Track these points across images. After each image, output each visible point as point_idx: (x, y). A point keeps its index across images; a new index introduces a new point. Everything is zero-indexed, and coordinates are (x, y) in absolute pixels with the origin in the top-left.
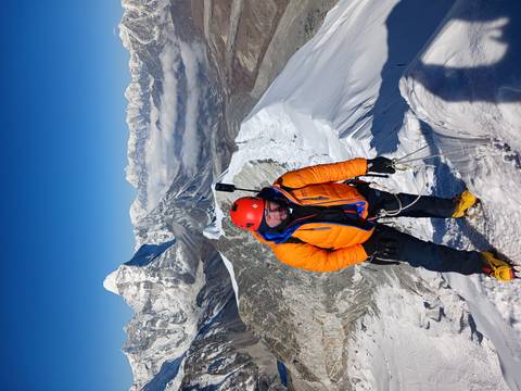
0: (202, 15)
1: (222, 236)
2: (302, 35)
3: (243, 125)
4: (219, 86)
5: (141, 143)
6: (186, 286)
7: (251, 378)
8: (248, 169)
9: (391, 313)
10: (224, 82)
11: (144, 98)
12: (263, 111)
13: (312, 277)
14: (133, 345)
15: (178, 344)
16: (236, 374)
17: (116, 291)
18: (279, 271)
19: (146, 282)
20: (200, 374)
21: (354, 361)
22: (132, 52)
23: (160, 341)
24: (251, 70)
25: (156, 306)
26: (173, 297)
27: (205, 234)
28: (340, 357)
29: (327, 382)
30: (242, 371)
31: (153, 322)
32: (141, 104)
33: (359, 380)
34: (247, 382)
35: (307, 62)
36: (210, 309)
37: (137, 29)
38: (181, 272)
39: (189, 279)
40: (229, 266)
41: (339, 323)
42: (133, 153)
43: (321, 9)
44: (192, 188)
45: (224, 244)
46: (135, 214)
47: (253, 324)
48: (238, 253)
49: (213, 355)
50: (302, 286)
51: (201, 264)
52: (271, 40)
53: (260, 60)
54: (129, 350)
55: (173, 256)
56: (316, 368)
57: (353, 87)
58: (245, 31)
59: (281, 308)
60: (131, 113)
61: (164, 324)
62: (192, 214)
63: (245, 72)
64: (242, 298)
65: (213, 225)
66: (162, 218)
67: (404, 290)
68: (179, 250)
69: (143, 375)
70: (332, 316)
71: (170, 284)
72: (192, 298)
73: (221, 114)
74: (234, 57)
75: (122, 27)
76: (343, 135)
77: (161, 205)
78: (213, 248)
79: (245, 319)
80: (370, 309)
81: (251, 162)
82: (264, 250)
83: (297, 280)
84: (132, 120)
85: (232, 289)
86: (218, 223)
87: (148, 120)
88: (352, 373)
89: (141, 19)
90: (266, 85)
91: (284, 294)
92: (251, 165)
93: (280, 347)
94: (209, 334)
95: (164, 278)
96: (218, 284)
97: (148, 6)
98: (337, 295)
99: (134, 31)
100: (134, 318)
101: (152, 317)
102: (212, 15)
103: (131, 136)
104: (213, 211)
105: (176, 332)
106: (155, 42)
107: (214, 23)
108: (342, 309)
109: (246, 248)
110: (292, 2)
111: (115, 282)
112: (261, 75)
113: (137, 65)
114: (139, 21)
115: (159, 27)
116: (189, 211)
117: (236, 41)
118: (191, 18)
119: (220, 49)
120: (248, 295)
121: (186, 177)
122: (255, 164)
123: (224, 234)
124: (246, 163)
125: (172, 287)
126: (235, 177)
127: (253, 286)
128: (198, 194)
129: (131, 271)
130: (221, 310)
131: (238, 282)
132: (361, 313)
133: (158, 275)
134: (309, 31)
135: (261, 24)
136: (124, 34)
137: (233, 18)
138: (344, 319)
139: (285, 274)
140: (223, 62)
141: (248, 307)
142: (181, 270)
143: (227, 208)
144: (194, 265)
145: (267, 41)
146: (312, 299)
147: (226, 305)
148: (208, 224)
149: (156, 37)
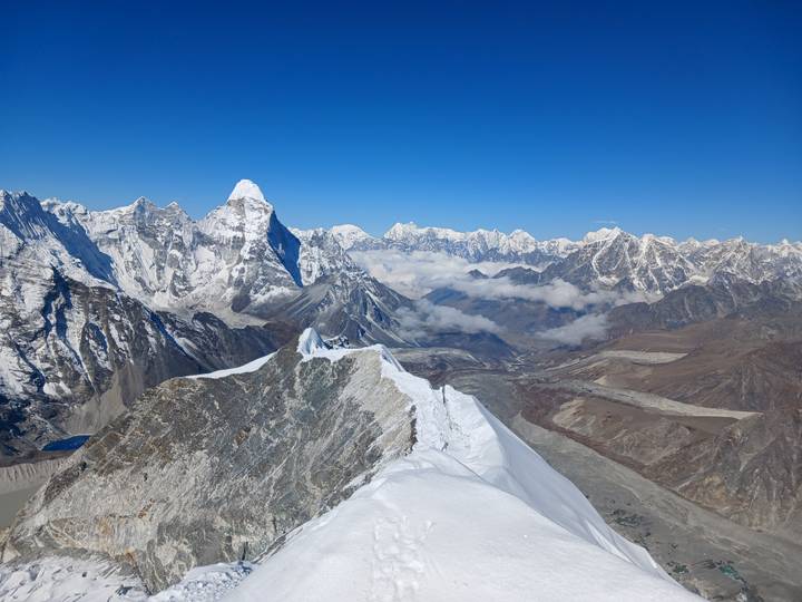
0: (636, 349)
1: (302, 357)
2: (609, 505)
3: (470, 399)
4: (529, 367)
5: (451, 248)
6: (229, 299)
7: (68, 391)
8: (402, 406)
10: (537, 375)
11: (513, 256)
12: (492, 433)
13: (220, 503)
14: (147, 214)
15: (139, 280)
16: (77, 368)
17: (234, 196)
18: (235, 446)
19: (243, 240)
20: (87, 311)
21: (70, 569)
22: (581, 244)
23: (148, 254)
24: (556, 419)
25: (205, 253)
26: (215, 277)
27: (308, 331)
28: (79, 544)
29: (40, 520)
30: (82, 379)
31: (180, 246)
32: (504, 252)
33: (33, 577)
34: (62, 384)
35: (566, 509)
36: (188, 332)
37: (613, 253)
38: (252, 292)
39: (240, 304)
40: (254, 366)
41: (137, 545)
42: (434, 235)
43: (652, 538)
44: (379, 315)
45: (289, 359)
46: (346, 233)
47: (155, 399)
48: (274, 381)
49: (114, 333)
50: (207, 484)
51: (261, 323)
52: (601, 453)
53: (570, 434)
54: (141, 208)
55: (278, 282)
56: (67, 500)
58: (617, 414)
59: (175, 447)
60: (491, 237)
61: (174, 262)
62: (339, 313)
63: (551, 409)
64: (200, 384)
65: (320, 344)
66: (338, 270)
68: (287, 291)
69: (98, 224)
70: (151, 534)
71: (236, 275)
72: (210, 307)
73: (488, 366)
74: (573, 393)
75: (616, 232)
77: (357, 269)
78: (284, 342)
79: (165, 387)
81: (413, 409)
82: (273, 423)
83: (218, 476)
84: (481, 237)
85: (216, 369)
86: (323, 353)
87: (480, 258)
88: (49, 564)
89: (628, 259)
90: (531, 441)
91: (198, 453)
92: (408, 408)
93: (112, 441)
94: (149, 329)
95: (246, 267)
96: (227, 348)
97: (647, 271)
98: (185, 543)
99: (611, 249)
100: (189, 219)
101: (187, 245)
102: (636, 364)
103: (459, 234)
104: (342, 345)
105: (159, 278)
106: (596, 277)
107: (625, 365)
108: (161, 553)
109: (279, 395)
110: (662, 490)
111: (247, 196)
112: (548, 435)
113: (561, 249)
114: (625, 257)
115: (618, 285)
116: (345, 310)
117: (599, 397)
118: (631, 331)
119: (586, 372)
120: (204, 395)
121: (395, 307)
122: (410, 416)
123: (304, 360)
124: (412, 401)
125: (231, 277)
126: (392, 381)
127: (216, 403)
128: (370, 324)
129: (262, 220)
130: (185, 349)
131: (226, 379)
132: (151, 586)
133: (251, 259)
134: (615, 517)
135: (625, 439)
136: (606, 235)
137: (632, 396)
138: (144, 555)
139: (230, 457)
140: (568, 376)
141: (183, 393)
142: (256, 292)
143: (345, 367)
144: (261, 312)
145: (598, 448)
146: (184, 500)
147: (192, 359)
148: (323, 337)
149: (603, 279)
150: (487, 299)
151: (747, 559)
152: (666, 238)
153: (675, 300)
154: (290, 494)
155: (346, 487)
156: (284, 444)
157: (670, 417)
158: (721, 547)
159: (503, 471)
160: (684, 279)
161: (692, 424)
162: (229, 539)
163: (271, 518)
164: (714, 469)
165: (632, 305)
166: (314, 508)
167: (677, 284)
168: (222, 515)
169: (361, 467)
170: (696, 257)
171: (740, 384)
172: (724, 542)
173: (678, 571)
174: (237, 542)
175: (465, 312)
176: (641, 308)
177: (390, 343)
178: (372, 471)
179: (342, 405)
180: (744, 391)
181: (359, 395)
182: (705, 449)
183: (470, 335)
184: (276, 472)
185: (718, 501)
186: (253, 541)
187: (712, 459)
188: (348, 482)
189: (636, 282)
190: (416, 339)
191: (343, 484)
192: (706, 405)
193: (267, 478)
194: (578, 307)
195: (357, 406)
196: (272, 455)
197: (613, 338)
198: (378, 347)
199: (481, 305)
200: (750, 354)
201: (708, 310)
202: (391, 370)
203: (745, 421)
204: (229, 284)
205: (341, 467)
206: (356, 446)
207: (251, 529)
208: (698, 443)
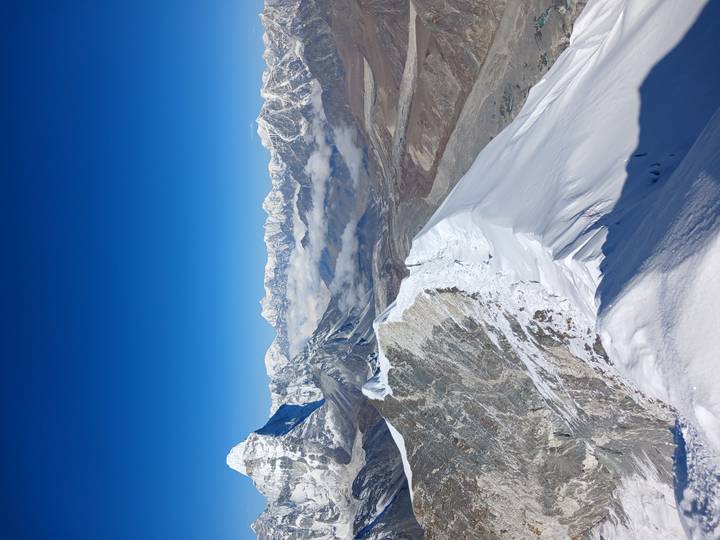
0: (362, 101)
1: (389, 395)
2: (496, 120)
3: (415, 242)
4: (383, 192)
5: (282, 266)
6: (339, 468)
8: (425, 301)
9: (646, 521)
10: (390, 186)
11: (287, 210)
12: (443, 222)
13: (522, 461)
17: (242, 470)
18: (471, 450)
19: (284, 458)
22: (273, 152)
24: (427, 168)
25: (297, 494)
26: (320, 482)
27: (365, 392)
31: (292, 517)
32: (283, 218)
35: (504, 155)
36: (371, 503)
37: (278, 123)
38: (331, 447)
39: (343, 457)
40: (399, 439)
41: (564, 533)
42: (271, 281)
43: (521, 83)
44: (347, 327)
45: (391, 407)
46: (273, 362)
48: (411, 420)
50: (506, 473)
51: (359, 436)
52: (454, 128)
53: (439, 155)
55: (321, 423)
57: (571, 188)
58: (420, 116)
59: (476, 506)
60: (271, 230)
61: (307, 522)
62: (346, 363)
63: (418, 172)
64: (419, 488)
65: (375, 380)
66: (307, 367)
67: (665, 486)
68: (329, 414)
70: (553, 522)
71: (316, 463)
72: (347, 485)
73: (386, 228)
74: (403, 154)
75: (261, 121)
76: (559, 255)
77: (305, 350)
78: (376, 413)
79: (422, 520)
80: (612, 512)
81: (428, 291)
82: (449, 418)
83: (499, 464)
84: (271, 238)
85: (403, 474)
86: (383, 376)
87: (290, 239)
89: (284, 110)
90: (447, 188)
91: (479, 484)
92: (428, 296)
95: (308, 454)
96: (383, 466)
97: (294, 94)
98: (559, 490)
99: (276, 125)
100: (266, 511)
101: (290, 510)
102: (375, 101)
103: (270, 259)
104: (376, 359)
105: (323, 534)
106: (302, 138)
107: (377, 110)
108: (569, 512)
109: (423, 414)
110: (481, 77)
111: (242, 458)
112: (441, 174)
113: (278, 168)
114: (281, 113)
115: (307, 119)
116: (344, 358)
117: (406, 132)
118: (347, 106)
119: (385, 143)
120: (427, 484)
121: (338, 312)
122: (434, 294)
123: (391, 393)
124: (420, 294)
125: (319, 467)
126: (405, 312)
127: (434, 471)
128: (355, 334)
129: (264, 442)
130: (387, 504)
131: (412, 464)
132: (598, 519)
133: (301, 449)
134: (507, 114)
135: (440, 108)
136: (264, 130)
137: (403, 103)
138: (573, 527)
139: (481, 455)
140: (389, 160)
141: (427, 503)
142: (331, 443)
143: (395, 355)
144: (350, 437)
145: (449, 130)
146: (522, 494)
147: (395, 497)
148: (369, 377)
149: (303, 131)
150: (326, 230)
151: (531, 7)
152: (264, 78)
153: (318, 69)
154: (510, 398)
155: (499, 347)
156: (466, 406)
157: (419, 71)
158: (524, 26)
159: (475, 211)
160: (299, 61)
161: (423, 53)
162: (552, 449)
163: (531, 413)
164: (460, 34)
165: (324, 105)
166: (520, 375)
167: (304, 67)
168: (532, 459)
169: (481, 335)
170: (279, 52)
171: (387, 14)
172: (519, 25)
173: (545, 62)
174: (554, 442)
175: (340, 250)
176: (326, 98)
177: (371, 316)
178: (484, 325)
179: (429, 356)
180: (393, 11)
181: (419, 341)
182: (443, 41)
183: (359, 246)
184: (492, 412)
185: (486, 30)
186: (552, 428)
187: (452, 36)
188: (496, 346)
189: (304, 103)
190: (366, 292)
191: (497, 350)
192: (407, 42)
193: (497, 419)
194: (328, 152)
195: (428, 341)
196: (476, 416)
197: (354, 121)
198: (376, 326)
199: (333, 236)
200: (360, 5)
201: (325, 41)
202: (395, 314)
203: (417, 9)
204: (326, 468)
205: (483, 353)
206: (462, 341)
207: (543, 430)
208: (438, 47)
